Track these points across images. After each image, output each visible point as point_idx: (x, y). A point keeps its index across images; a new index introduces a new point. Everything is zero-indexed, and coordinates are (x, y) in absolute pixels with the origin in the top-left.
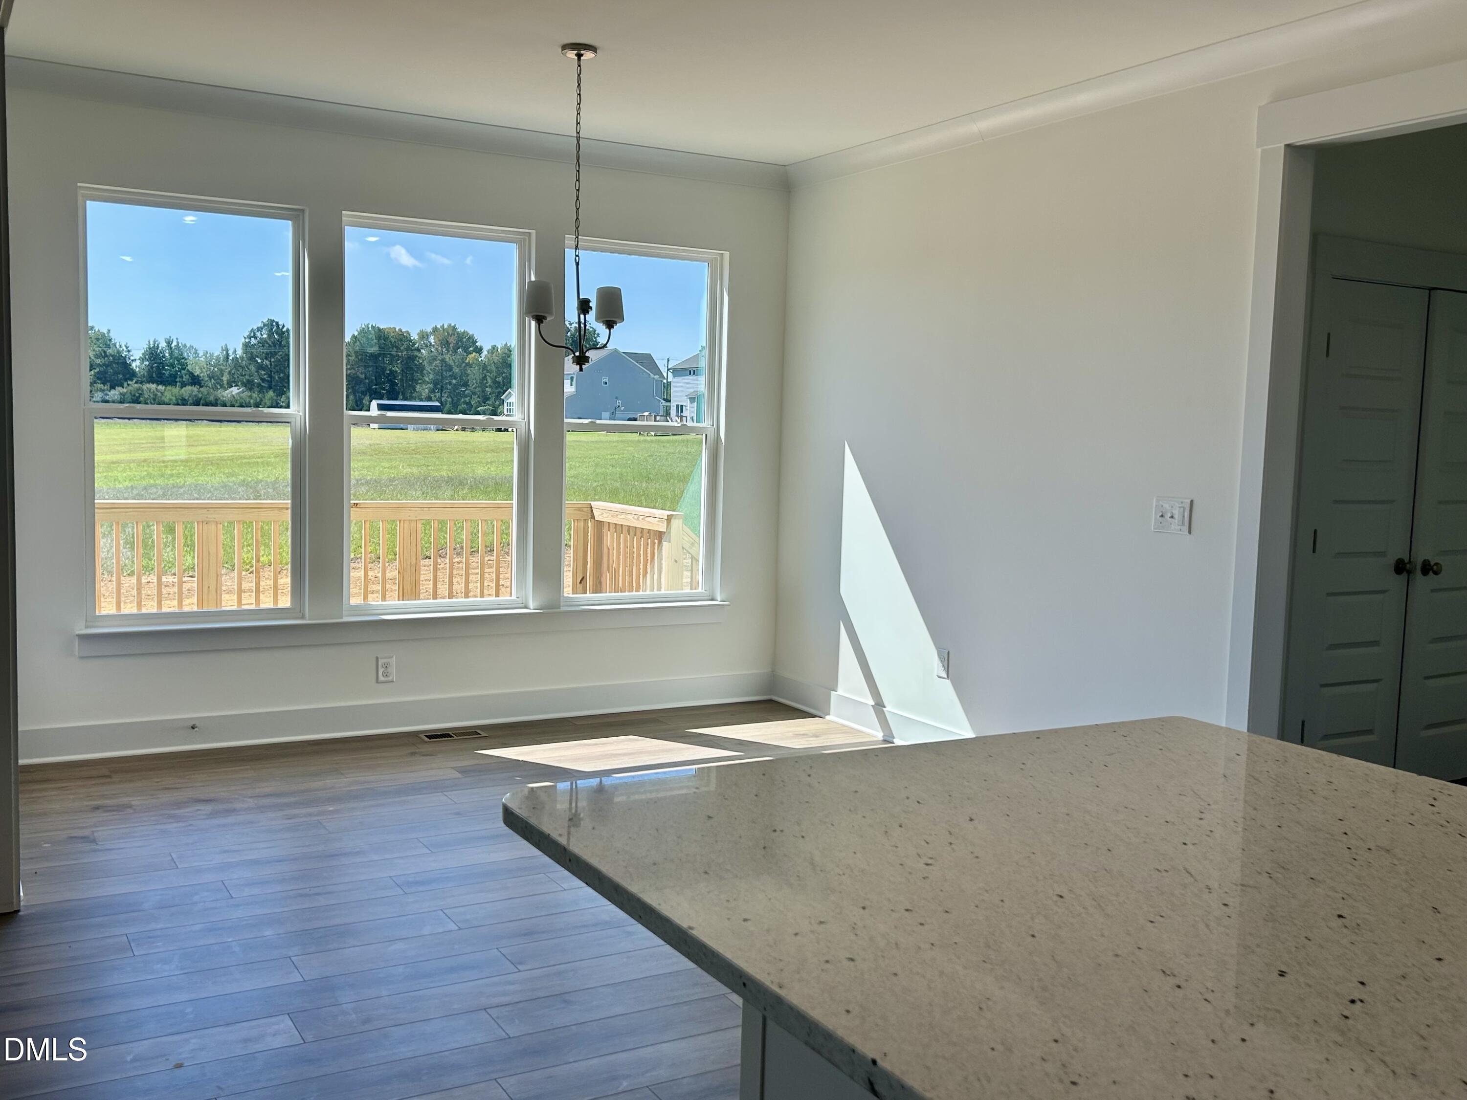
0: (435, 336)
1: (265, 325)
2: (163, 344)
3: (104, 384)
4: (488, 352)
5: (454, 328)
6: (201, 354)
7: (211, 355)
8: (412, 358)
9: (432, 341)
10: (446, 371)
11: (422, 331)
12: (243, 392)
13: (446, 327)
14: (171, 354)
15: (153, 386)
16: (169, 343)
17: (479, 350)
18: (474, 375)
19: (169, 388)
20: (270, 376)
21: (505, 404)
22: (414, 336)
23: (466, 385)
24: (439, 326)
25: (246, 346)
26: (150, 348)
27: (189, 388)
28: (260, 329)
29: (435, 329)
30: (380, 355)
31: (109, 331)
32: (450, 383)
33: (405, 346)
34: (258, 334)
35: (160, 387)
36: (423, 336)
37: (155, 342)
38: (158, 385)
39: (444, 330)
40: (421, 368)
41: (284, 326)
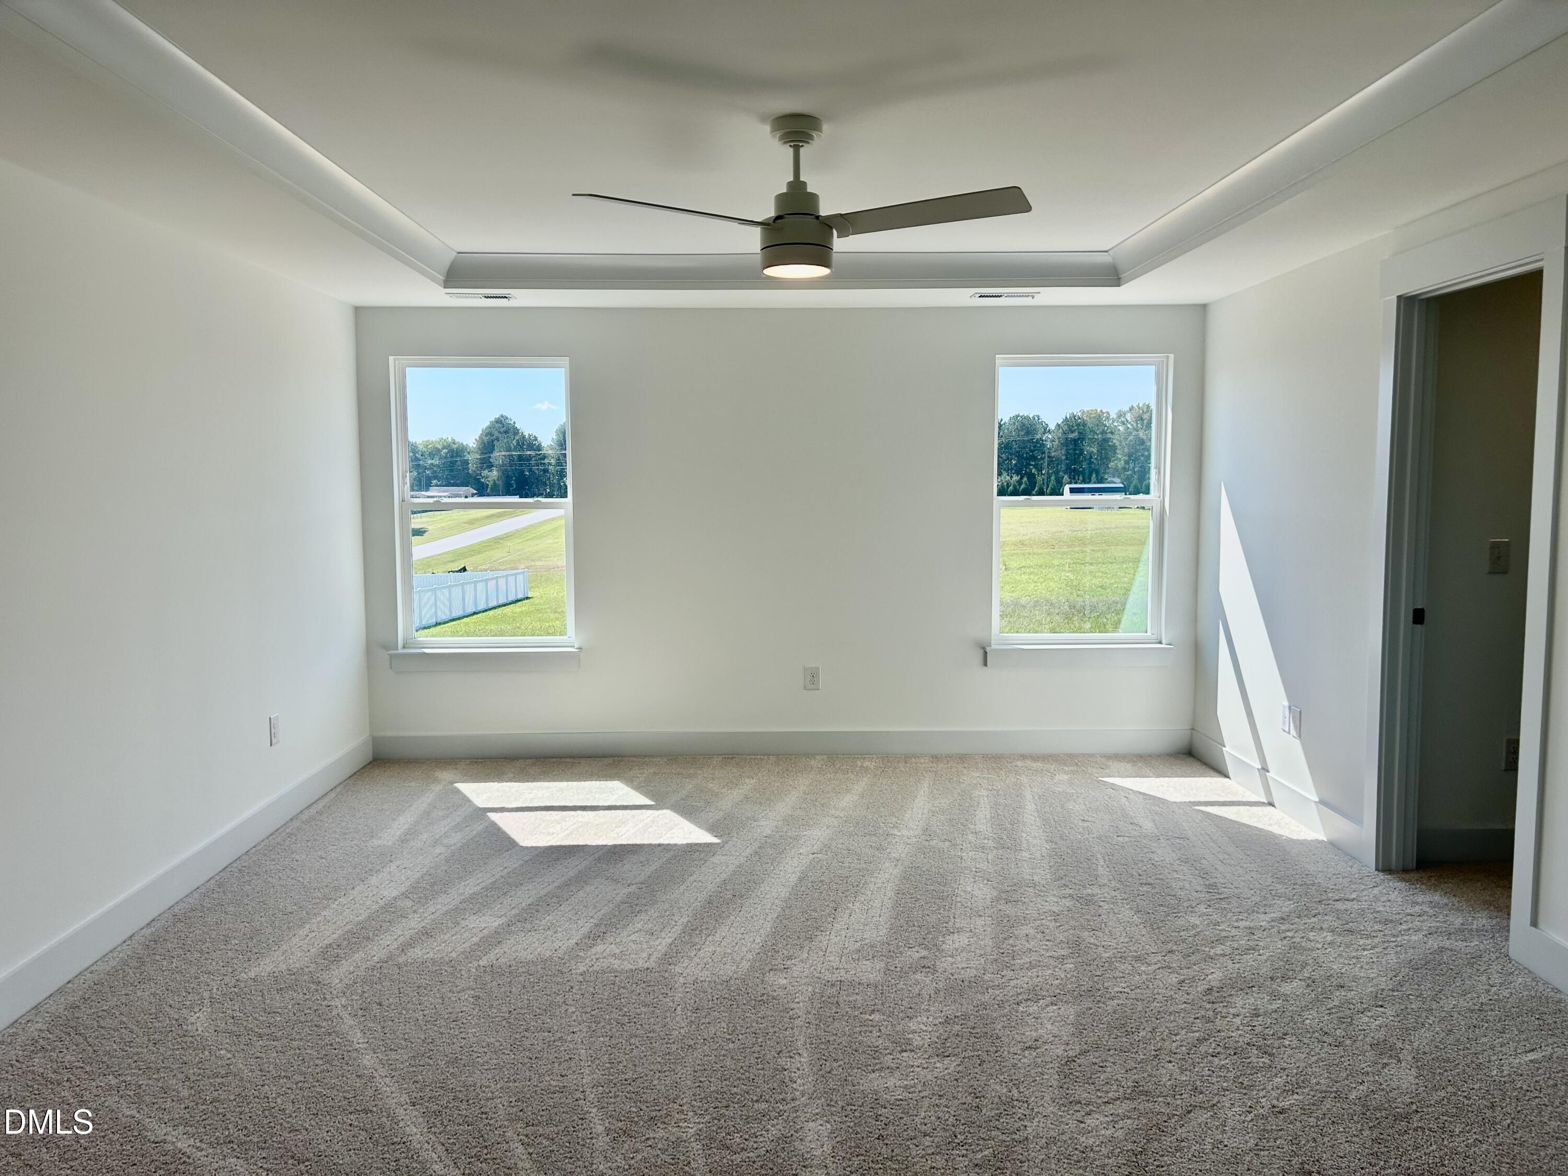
9: (1129, 419)
10: (1139, 445)
11: (1120, 411)
13: (1141, 406)
22: (1113, 415)
24: (1135, 406)
29: (1131, 409)
33: (1101, 430)
36: (1121, 415)
40: (1114, 448)
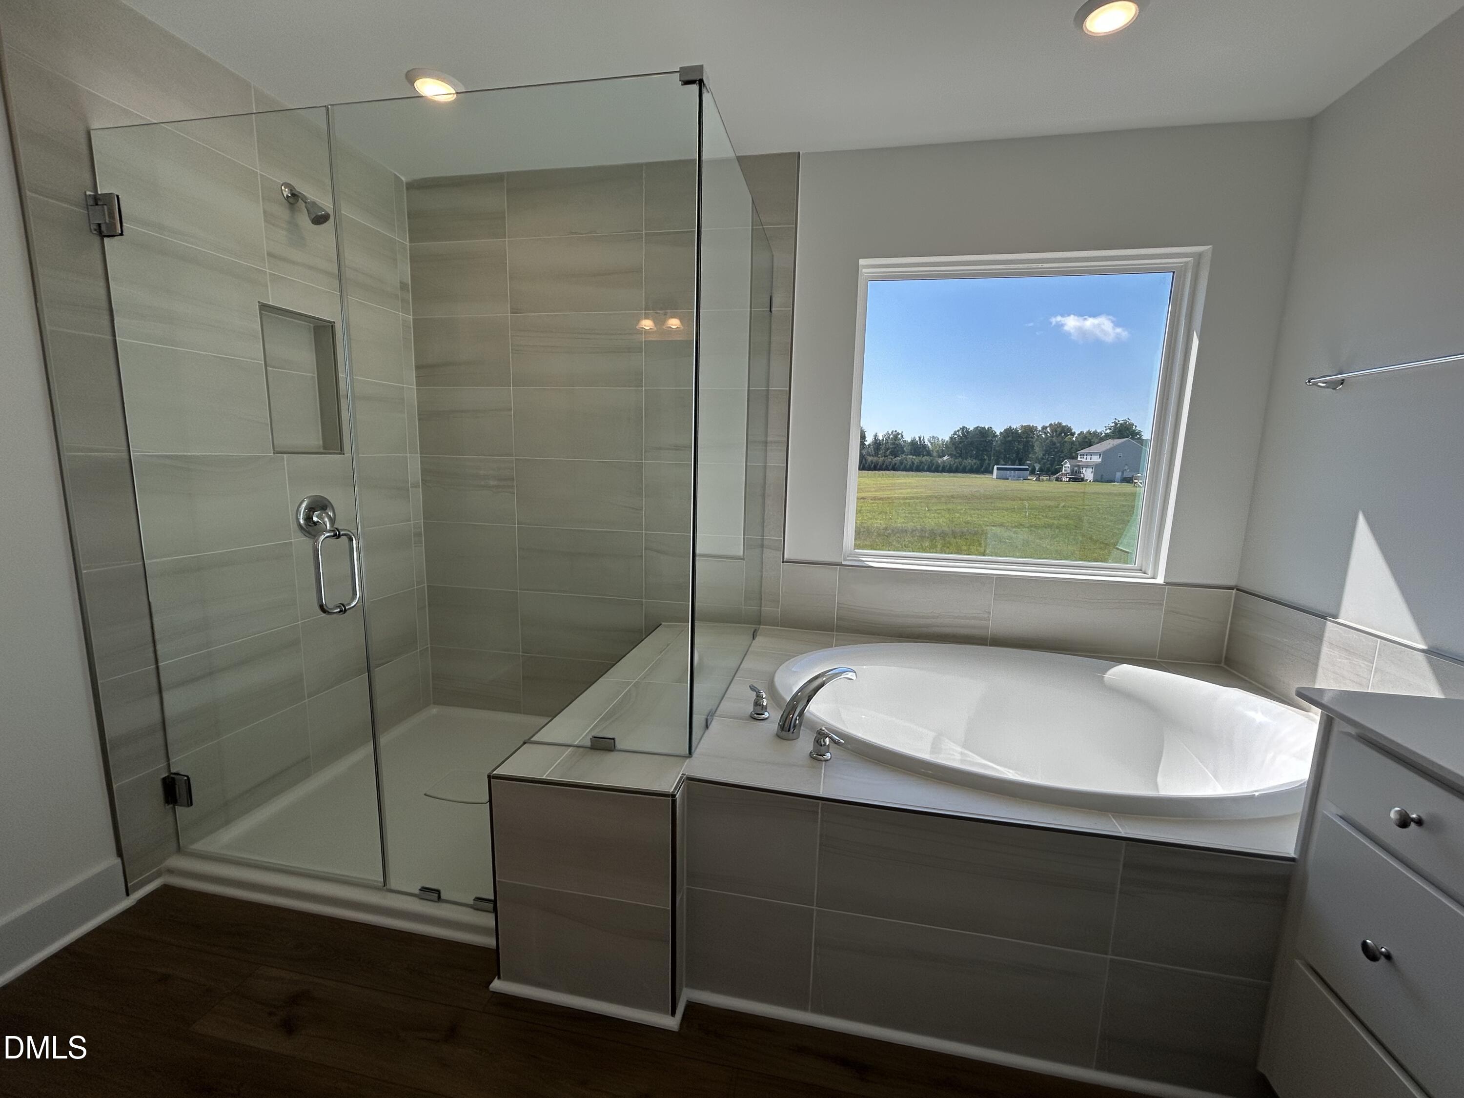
0: (1050, 428)
1: (961, 428)
2: (917, 439)
3: (892, 456)
4: (1078, 435)
5: (1060, 424)
6: (940, 440)
7: (945, 440)
8: (1028, 442)
12: (949, 458)
14: (920, 442)
15: (911, 456)
16: (920, 438)
17: (1073, 434)
18: (1067, 446)
19: (917, 457)
20: (961, 451)
21: (1063, 467)
23: (1062, 452)
25: (951, 438)
26: (912, 440)
27: (925, 457)
28: (958, 431)
30: (1012, 440)
31: (902, 432)
32: (1054, 451)
34: (958, 433)
35: (914, 457)
37: (914, 438)
38: (913, 456)
39: (1055, 425)
41: (969, 429)
